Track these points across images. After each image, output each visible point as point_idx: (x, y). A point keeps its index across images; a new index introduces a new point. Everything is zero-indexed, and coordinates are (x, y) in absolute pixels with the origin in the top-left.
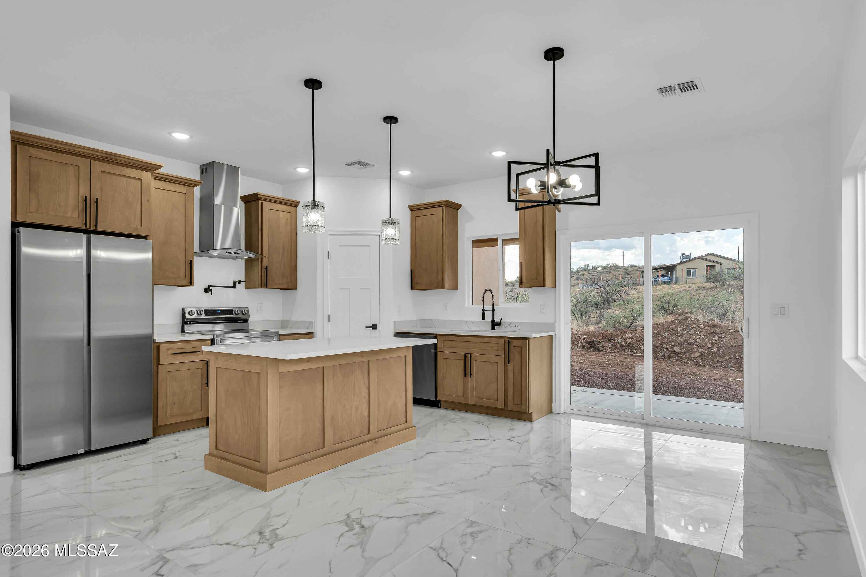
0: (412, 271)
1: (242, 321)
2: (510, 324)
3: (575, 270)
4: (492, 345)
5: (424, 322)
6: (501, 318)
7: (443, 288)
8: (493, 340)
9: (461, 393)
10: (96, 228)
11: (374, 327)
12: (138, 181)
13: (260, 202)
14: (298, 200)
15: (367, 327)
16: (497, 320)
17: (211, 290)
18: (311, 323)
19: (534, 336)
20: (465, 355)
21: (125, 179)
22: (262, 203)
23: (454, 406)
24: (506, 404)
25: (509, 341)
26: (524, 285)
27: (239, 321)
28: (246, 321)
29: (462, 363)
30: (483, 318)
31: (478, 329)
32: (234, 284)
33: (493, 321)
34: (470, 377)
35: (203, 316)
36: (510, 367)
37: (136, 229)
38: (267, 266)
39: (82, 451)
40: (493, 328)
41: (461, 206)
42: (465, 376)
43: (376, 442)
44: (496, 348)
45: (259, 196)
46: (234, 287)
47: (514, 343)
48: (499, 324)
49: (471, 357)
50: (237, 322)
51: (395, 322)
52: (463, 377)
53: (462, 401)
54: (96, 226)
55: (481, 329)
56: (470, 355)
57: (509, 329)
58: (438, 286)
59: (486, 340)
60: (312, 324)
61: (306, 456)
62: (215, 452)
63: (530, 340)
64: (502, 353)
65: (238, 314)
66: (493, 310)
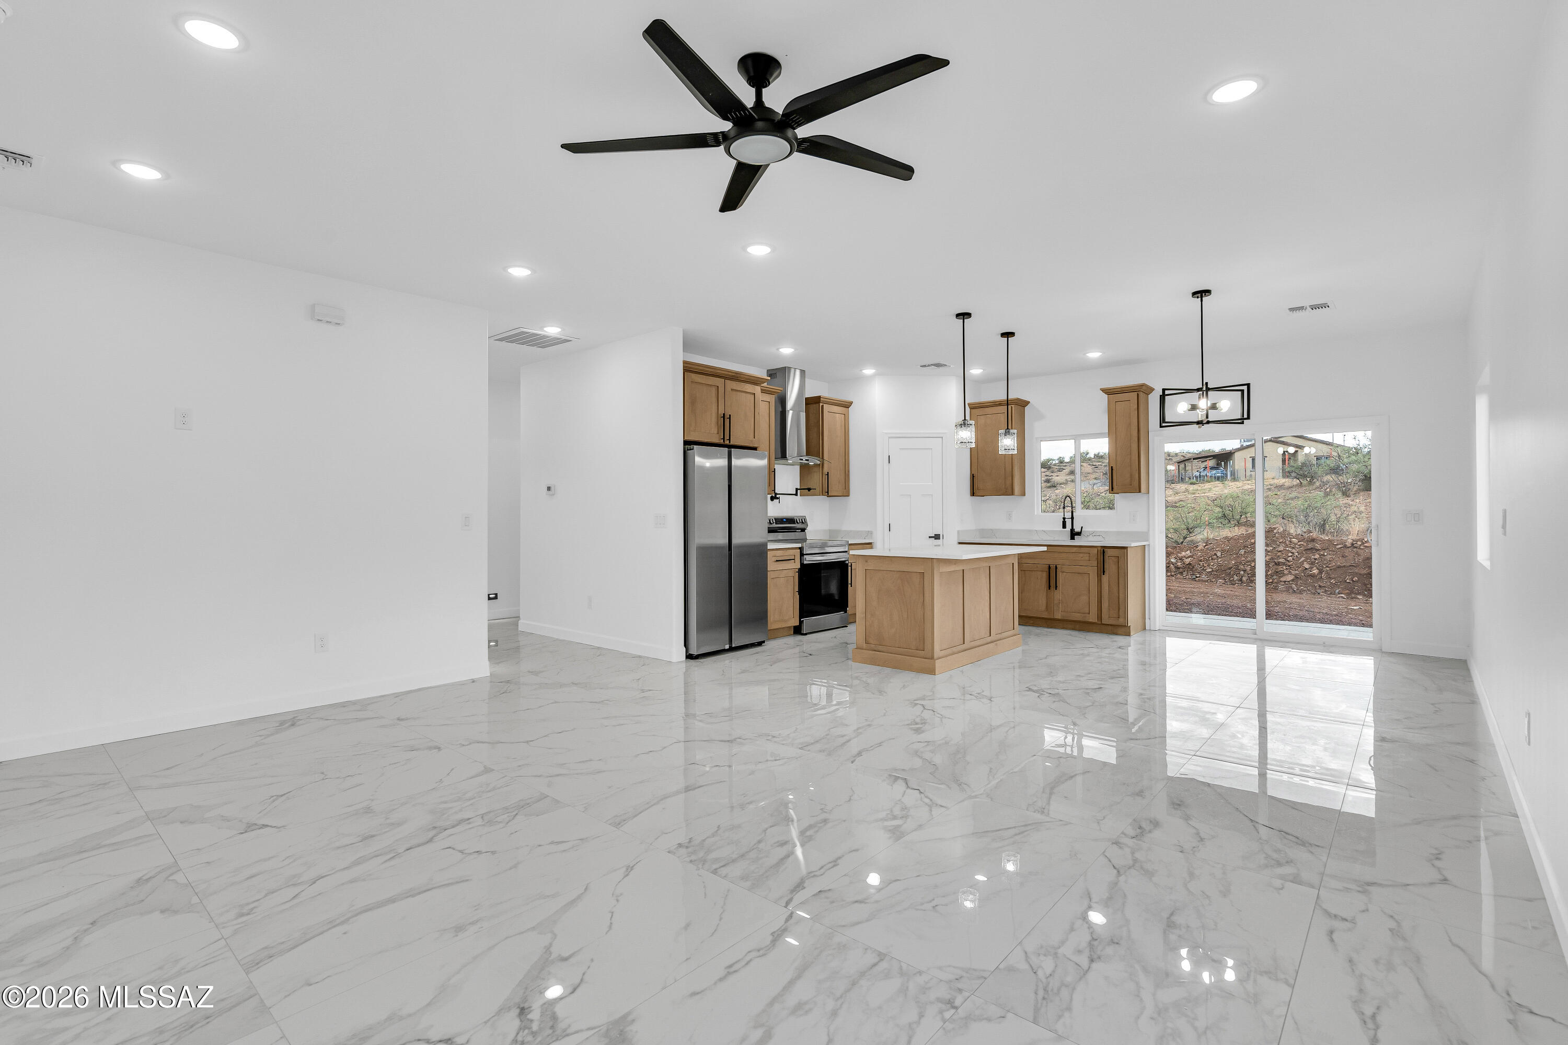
0: (973, 477)
1: (800, 531)
2: (1093, 534)
3: (1067, 460)
4: (1081, 555)
5: (982, 532)
6: (1082, 527)
7: (1012, 494)
8: (1083, 550)
9: (1044, 608)
10: (730, 442)
11: (937, 537)
12: (752, 395)
13: (821, 404)
14: (850, 399)
15: (930, 537)
16: (1077, 529)
17: (779, 498)
18: (870, 533)
19: (1133, 545)
20: (1049, 566)
21: (744, 394)
22: (822, 406)
23: (1032, 622)
24: (1100, 617)
25: (1104, 550)
26: (1115, 490)
27: (797, 531)
28: (803, 530)
29: (1045, 575)
30: (1064, 526)
31: (1052, 538)
32: (797, 490)
33: (1072, 530)
34: (1056, 589)
35: (774, 525)
36: (1105, 578)
37: (752, 441)
38: (828, 473)
39: (727, 647)
40: (1072, 538)
41: (1028, 403)
42: (1049, 589)
43: (996, 645)
44: (1087, 558)
45: (821, 399)
46: (796, 494)
47: (1109, 552)
48: (1079, 534)
49: (1056, 568)
50: (795, 532)
51: (958, 532)
52: (1045, 589)
53: (1045, 615)
54: (729, 440)
55: (1055, 539)
56: (1056, 566)
57: (1091, 538)
58: (1006, 491)
59: (1075, 549)
60: (872, 533)
61: (955, 649)
62: (865, 646)
63: (1128, 548)
64: (1095, 563)
65: (800, 522)
66: (1072, 518)
